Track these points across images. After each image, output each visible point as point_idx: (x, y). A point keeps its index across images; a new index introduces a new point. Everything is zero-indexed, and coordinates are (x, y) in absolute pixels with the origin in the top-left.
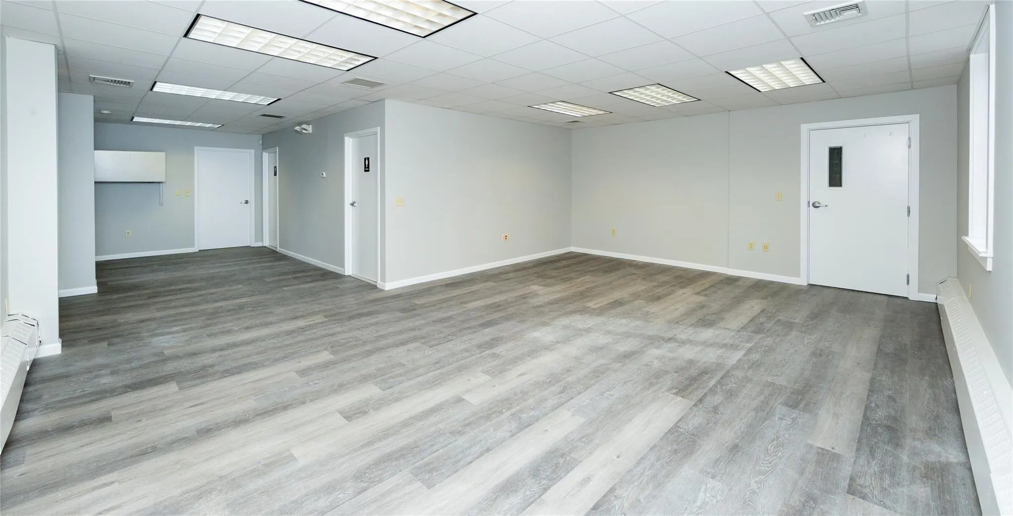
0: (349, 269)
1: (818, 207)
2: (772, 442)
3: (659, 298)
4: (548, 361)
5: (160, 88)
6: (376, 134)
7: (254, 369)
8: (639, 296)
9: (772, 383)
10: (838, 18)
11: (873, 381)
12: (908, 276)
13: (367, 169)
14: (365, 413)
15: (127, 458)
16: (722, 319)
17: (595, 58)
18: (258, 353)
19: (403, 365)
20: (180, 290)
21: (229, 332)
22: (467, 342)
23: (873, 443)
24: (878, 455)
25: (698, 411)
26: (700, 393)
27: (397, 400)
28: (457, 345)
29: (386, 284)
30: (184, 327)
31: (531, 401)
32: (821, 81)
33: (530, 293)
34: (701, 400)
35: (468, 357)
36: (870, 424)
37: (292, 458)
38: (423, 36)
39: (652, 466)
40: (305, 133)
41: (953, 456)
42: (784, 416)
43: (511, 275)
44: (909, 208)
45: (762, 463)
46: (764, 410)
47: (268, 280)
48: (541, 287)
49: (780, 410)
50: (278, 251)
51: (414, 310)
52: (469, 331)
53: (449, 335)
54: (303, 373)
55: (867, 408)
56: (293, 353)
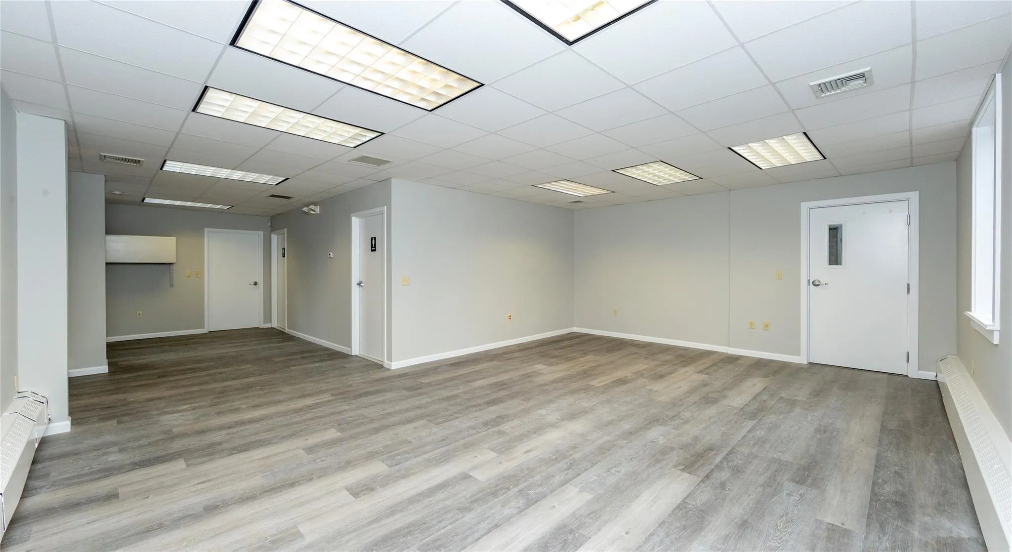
0: (356, 349)
1: (819, 285)
2: (781, 518)
3: (661, 377)
4: (555, 438)
5: (170, 166)
6: (382, 214)
7: (262, 446)
8: (642, 375)
9: (778, 459)
10: (843, 89)
11: (878, 457)
12: (908, 354)
13: (373, 248)
14: (373, 489)
15: (133, 535)
16: (725, 397)
17: (599, 133)
18: (265, 431)
19: (410, 442)
20: (190, 369)
21: (237, 410)
22: (472, 420)
23: (883, 518)
24: (889, 531)
25: (706, 487)
26: (706, 469)
27: (404, 476)
28: (462, 423)
29: (393, 363)
30: (193, 405)
31: (538, 477)
32: (822, 158)
33: (534, 372)
34: (708, 477)
35: (475, 434)
36: (879, 499)
37: (299, 535)
38: (429, 109)
39: (662, 542)
40: (313, 214)
41: (964, 531)
42: (791, 492)
43: (516, 355)
44: (908, 285)
45: (773, 539)
46: (772, 485)
47: (276, 360)
48: (545, 366)
49: (789, 486)
50: (286, 332)
51: (420, 388)
52: (474, 409)
53: (455, 413)
54: (310, 450)
55: (874, 483)
56: (301, 430)
